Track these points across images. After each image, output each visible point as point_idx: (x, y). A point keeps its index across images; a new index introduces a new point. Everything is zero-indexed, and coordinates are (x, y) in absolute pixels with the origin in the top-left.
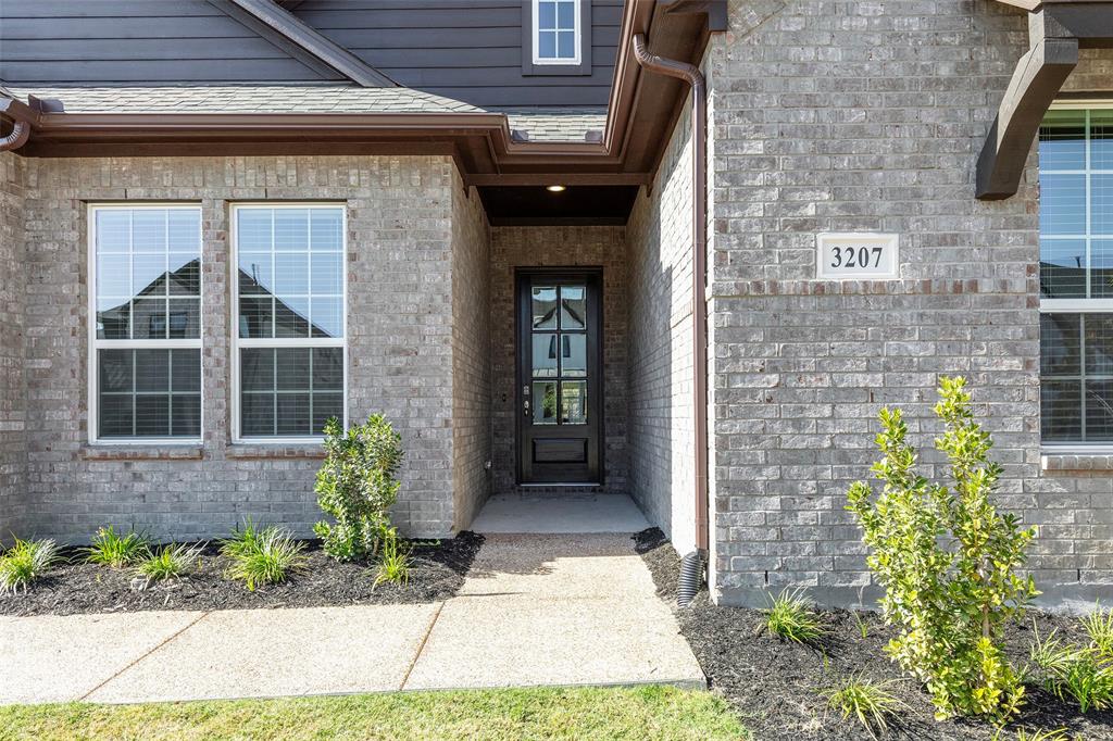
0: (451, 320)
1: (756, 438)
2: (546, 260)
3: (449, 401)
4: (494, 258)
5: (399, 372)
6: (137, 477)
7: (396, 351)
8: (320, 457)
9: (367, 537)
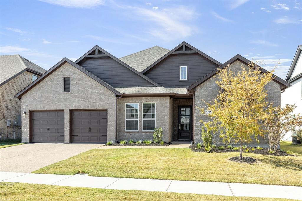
0: (168, 116)
1: (198, 130)
2: (183, 104)
3: (168, 126)
4: (175, 104)
5: (162, 123)
6: (131, 135)
7: (162, 120)
8: (154, 132)
9: (159, 141)
